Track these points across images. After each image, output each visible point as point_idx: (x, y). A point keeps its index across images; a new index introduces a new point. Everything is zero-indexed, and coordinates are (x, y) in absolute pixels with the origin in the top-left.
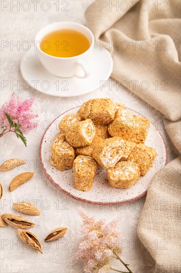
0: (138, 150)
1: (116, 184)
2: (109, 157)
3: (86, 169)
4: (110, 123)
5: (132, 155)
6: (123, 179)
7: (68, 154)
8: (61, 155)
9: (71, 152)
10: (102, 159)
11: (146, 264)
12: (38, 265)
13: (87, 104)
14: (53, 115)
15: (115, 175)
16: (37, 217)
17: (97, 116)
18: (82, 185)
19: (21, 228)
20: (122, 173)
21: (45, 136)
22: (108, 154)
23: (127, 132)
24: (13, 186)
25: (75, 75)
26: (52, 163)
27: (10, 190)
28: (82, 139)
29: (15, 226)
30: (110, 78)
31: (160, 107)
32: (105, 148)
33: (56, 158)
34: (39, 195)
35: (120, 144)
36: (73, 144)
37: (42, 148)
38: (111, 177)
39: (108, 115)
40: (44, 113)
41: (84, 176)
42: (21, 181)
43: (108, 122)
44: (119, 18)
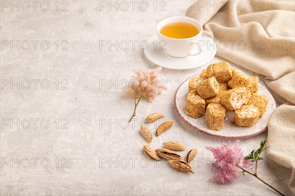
0: (255, 97)
1: (243, 122)
2: (236, 101)
3: (218, 112)
4: (228, 80)
5: (250, 102)
6: (249, 117)
7: (202, 103)
8: (196, 104)
9: (203, 102)
10: (231, 102)
11: (278, 178)
12: (193, 184)
13: (209, 67)
14: (177, 84)
15: (242, 114)
16: (183, 152)
17: (218, 75)
18: (215, 125)
19: (172, 159)
20: (246, 113)
21: (177, 96)
22: (235, 99)
23: (245, 84)
24: (159, 132)
25: (189, 55)
26: (187, 113)
27: (157, 134)
28: (211, 90)
29: (167, 157)
30: (216, 56)
31: (262, 70)
32: (232, 94)
33: (191, 108)
34: (180, 137)
35: (243, 91)
36: (203, 96)
37: (177, 103)
38: (239, 116)
39: (228, 74)
40: (169, 83)
41: (218, 117)
42: (165, 128)
43: (228, 79)
44: (214, 14)
